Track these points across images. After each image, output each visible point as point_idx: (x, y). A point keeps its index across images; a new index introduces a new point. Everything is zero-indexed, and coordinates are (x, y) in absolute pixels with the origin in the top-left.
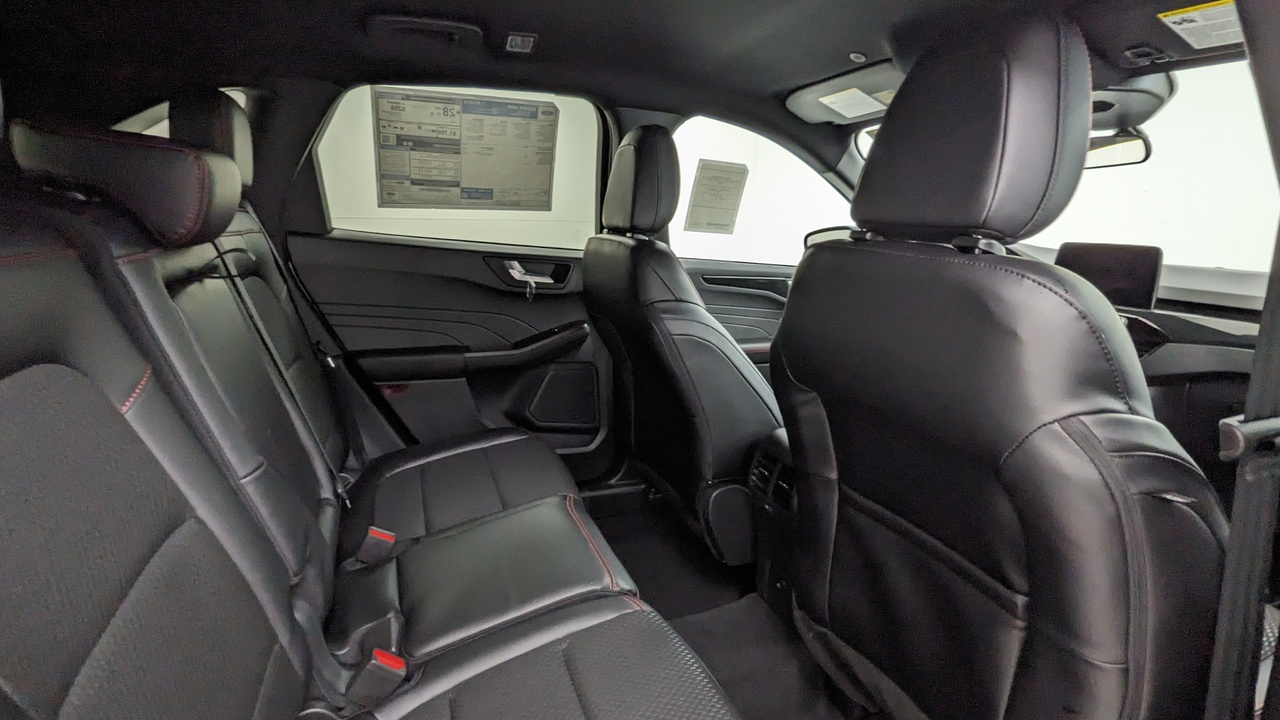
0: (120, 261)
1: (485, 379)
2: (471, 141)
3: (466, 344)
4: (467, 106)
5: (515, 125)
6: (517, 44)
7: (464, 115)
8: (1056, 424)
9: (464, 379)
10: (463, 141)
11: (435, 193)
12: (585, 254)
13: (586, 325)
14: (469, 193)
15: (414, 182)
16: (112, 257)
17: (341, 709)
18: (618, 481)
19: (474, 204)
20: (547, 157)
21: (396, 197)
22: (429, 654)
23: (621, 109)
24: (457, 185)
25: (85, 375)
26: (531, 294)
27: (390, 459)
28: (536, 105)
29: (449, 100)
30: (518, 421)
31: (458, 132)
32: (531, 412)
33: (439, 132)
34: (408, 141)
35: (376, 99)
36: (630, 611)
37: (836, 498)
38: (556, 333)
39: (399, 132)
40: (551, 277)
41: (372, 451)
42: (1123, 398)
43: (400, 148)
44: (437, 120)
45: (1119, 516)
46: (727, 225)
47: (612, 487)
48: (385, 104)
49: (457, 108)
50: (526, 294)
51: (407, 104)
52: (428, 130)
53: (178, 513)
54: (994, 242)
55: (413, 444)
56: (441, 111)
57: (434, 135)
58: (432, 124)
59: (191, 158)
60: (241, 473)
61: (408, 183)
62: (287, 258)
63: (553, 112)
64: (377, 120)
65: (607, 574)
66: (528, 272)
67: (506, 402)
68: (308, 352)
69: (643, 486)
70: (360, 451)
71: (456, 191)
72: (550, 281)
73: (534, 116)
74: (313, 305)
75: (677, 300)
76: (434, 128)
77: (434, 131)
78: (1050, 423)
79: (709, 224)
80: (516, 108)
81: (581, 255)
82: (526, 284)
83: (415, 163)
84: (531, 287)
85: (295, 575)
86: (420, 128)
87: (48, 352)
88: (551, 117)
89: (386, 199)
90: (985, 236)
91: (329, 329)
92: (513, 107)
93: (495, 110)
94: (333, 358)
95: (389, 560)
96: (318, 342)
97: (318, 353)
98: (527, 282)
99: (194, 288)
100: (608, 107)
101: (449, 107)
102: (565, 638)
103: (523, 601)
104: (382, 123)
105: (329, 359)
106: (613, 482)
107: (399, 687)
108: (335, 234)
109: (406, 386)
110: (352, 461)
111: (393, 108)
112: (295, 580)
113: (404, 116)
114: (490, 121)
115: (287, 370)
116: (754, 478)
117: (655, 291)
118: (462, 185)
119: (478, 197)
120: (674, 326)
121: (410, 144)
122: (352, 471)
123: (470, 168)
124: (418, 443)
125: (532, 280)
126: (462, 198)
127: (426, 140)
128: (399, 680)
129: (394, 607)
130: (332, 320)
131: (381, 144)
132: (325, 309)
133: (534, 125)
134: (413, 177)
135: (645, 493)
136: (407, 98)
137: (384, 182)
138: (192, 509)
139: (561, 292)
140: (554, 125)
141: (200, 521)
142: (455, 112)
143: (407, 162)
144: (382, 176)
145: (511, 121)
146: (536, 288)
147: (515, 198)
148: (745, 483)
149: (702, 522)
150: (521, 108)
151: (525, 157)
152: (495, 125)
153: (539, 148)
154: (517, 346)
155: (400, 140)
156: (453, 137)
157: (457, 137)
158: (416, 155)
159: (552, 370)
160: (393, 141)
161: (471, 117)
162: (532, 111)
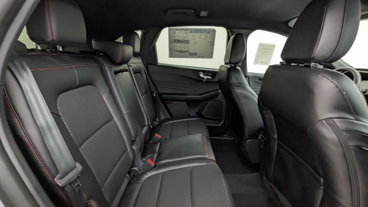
0: (106, 67)
1: (191, 103)
2: (192, 40)
3: (187, 93)
4: (192, 31)
5: (204, 35)
6: (203, 14)
7: (190, 33)
8: (324, 121)
9: (186, 102)
10: (190, 40)
11: (183, 54)
12: (219, 70)
13: (220, 90)
14: (191, 54)
15: (177, 51)
16: (105, 66)
17: (140, 170)
18: (226, 135)
19: (192, 57)
20: (212, 43)
21: (173, 55)
22: (161, 163)
23: (233, 29)
24: (188, 52)
25: (97, 89)
26: (205, 81)
27: (166, 120)
28: (210, 30)
29: (187, 30)
30: (199, 115)
31: (189, 38)
32: (203, 113)
33: (184, 38)
34: (176, 41)
35: (169, 30)
36: (210, 164)
37: (277, 144)
38: (211, 92)
39: (174, 39)
40: (211, 77)
41: (162, 118)
42: (353, 115)
43: (175, 43)
44: (183, 35)
45: (344, 153)
46: (268, 63)
47: (224, 137)
48: (171, 32)
49: (189, 32)
50: (203, 81)
51: (177, 32)
52: (181, 38)
53: (111, 119)
54: (317, 64)
55: (172, 117)
56: (185, 33)
57: (183, 39)
58: (182, 36)
59: (121, 46)
60: (124, 113)
61: (176, 52)
62: (148, 70)
63: (214, 31)
64: (169, 36)
65: (207, 154)
66: (205, 75)
67: (197, 109)
68: (149, 92)
69: (234, 138)
70: (159, 118)
71: (188, 53)
72: (211, 78)
73: (209, 33)
74: (152, 81)
75: (240, 83)
76: (183, 37)
77: (183, 38)
78: (322, 120)
79: (261, 62)
80: (204, 31)
81: (218, 71)
82: (203, 78)
83: (178, 46)
84: (205, 79)
85: (134, 138)
86: (179, 37)
87: (89, 83)
88: (214, 33)
89: (171, 56)
90: (314, 62)
91: (156, 87)
92: (203, 31)
93: (198, 32)
94: (155, 94)
95: (159, 142)
96: (152, 90)
97: (152, 93)
98: (204, 78)
99: (121, 74)
100: (229, 29)
101: (187, 31)
102: (192, 167)
103: (185, 156)
104: (171, 37)
105: (154, 94)
106: (225, 136)
107: (153, 168)
108: (159, 64)
109: (172, 103)
110: (157, 119)
111: (173, 33)
112: (133, 139)
113: (176, 34)
114: (197, 35)
115: (142, 96)
116: (260, 138)
117: (234, 80)
118: (189, 52)
119: (193, 55)
120: (238, 91)
121: (177, 41)
122: (157, 122)
123: (192, 47)
124: (173, 117)
125: (206, 77)
126: (189, 55)
127: (181, 40)
128: (153, 167)
129: (157, 152)
130: (156, 85)
131: (170, 42)
132: (155, 82)
133: (209, 35)
134: (177, 50)
135: (234, 140)
136: (177, 30)
137: (171, 51)
138: (113, 118)
139: (213, 81)
140: (214, 35)
141: (115, 121)
142: (188, 33)
143: (176, 46)
144: (170, 50)
145: (203, 34)
146: (206, 79)
147: (203, 55)
148: (257, 139)
149: (244, 148)
150: (205, 31)
151: (206, 44)
152: (198, 36)
153: (210, 41)
154: (200, 95)
155: (175, 40)
156: (187, 39)
157: (188, 39)
158: (178, 44)
159: (210, 102)
160: (173, 41)
161: (192, 34)
162: (208, 31)
